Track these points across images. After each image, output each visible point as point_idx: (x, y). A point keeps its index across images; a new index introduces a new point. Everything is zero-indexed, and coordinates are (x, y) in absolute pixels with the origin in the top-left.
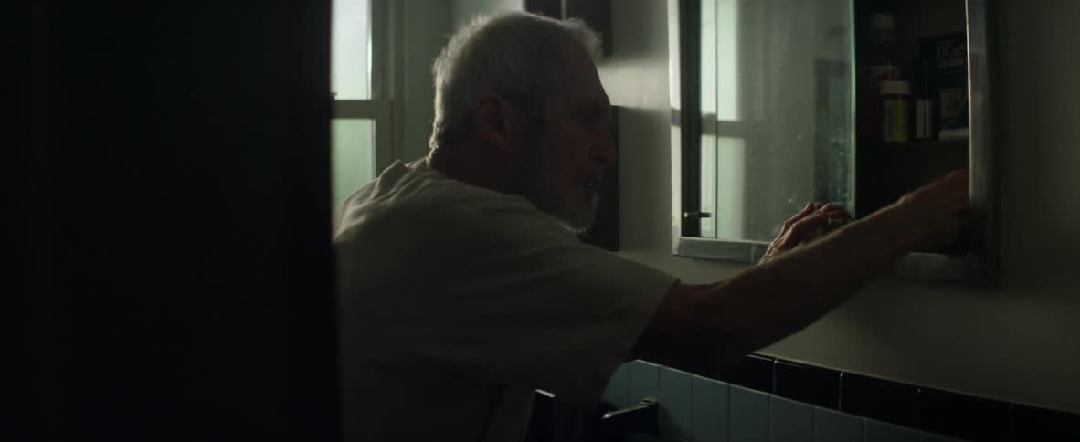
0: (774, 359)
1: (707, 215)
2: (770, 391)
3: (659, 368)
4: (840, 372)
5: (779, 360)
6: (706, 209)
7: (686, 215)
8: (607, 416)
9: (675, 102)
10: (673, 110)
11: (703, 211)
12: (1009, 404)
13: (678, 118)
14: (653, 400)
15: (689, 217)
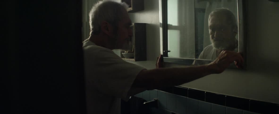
0: (188, 88)
1: (169, 51)
2: (187, 97)
3: (158, 91)
4: (205, 92)
5: (189, 88)
6: (169, 50)
7: (164, 51)
8: (144, 103)
9: (161, 21)
10: (160, 23)
11: (168, 50)
12: (249, 100)
13: (162, 25)
14: (156, 99)
15: (165, 52)
